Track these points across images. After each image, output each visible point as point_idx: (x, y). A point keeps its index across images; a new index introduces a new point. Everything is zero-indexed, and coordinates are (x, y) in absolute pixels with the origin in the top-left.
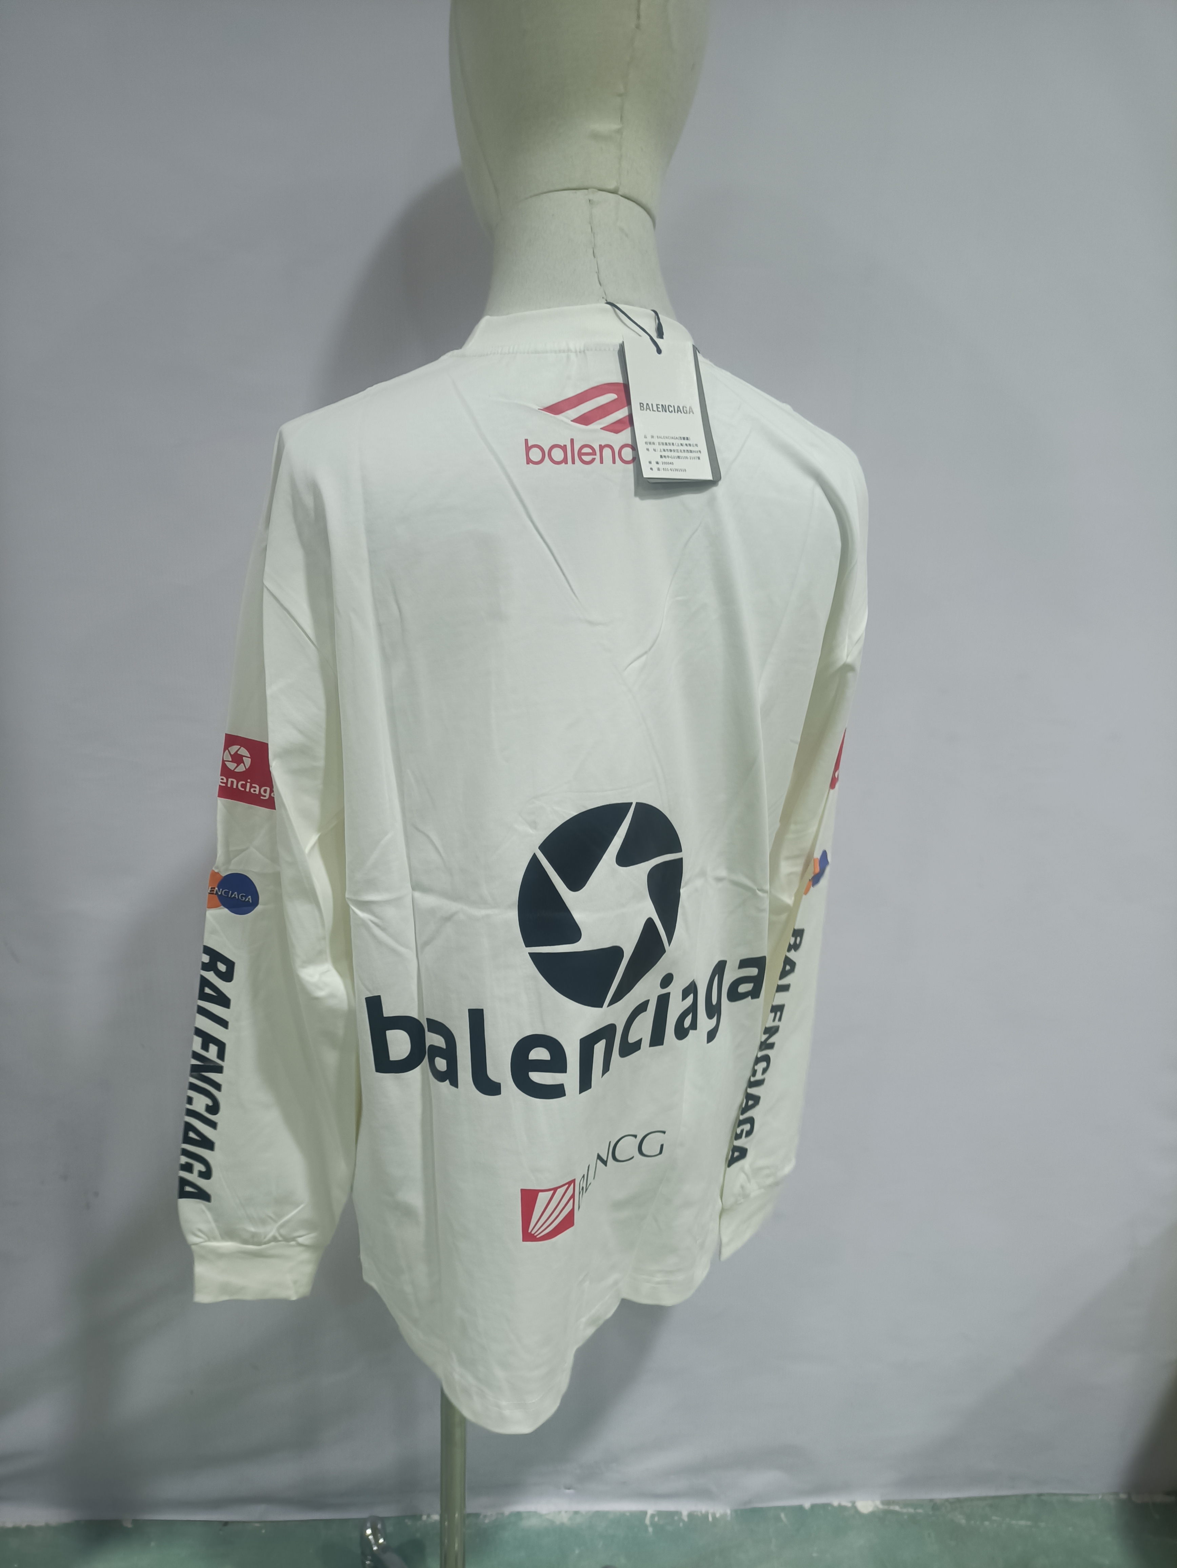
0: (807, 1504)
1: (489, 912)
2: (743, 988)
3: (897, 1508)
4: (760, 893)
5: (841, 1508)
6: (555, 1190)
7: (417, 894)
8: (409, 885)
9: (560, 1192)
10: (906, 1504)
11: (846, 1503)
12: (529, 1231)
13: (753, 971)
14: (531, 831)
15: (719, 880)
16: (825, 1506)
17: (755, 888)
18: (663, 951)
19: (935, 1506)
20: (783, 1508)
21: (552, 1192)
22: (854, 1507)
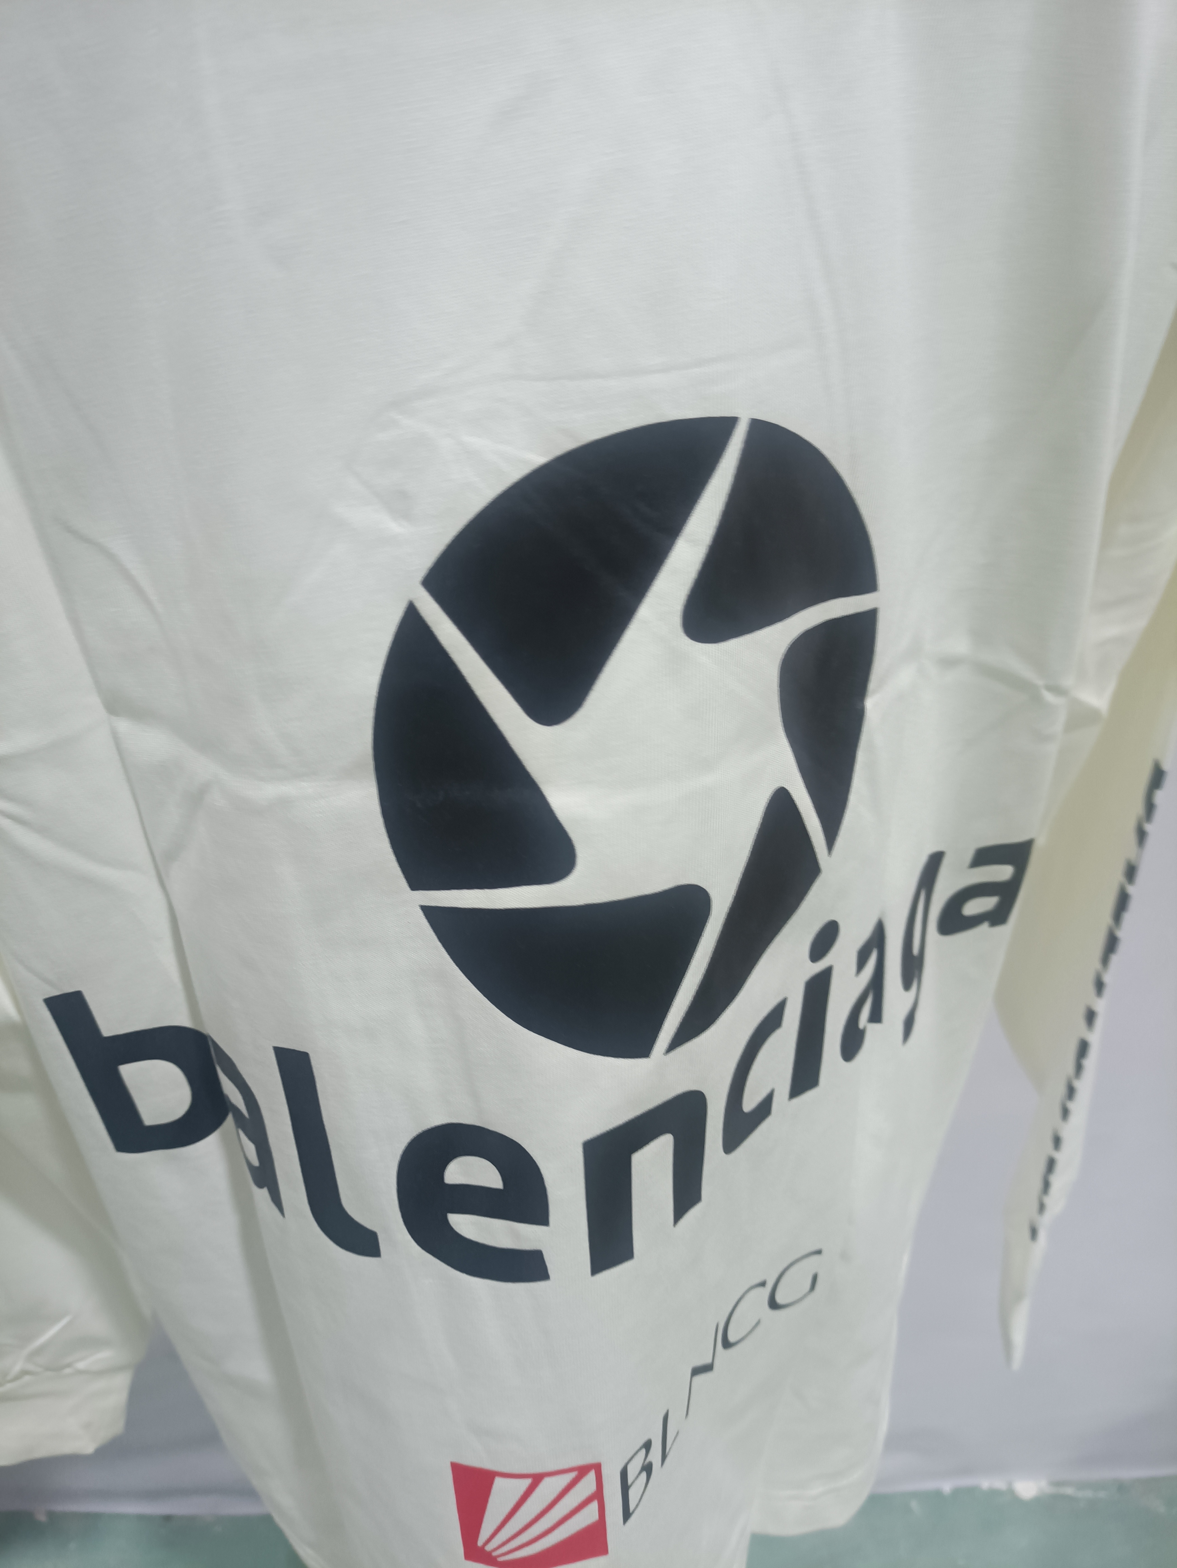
0: (947, 1487)
1: (287, 789)
2: (972, 908)
3: (1069, 1491)
4: (1049, 697)
5: (994, 1493)
6: (537, 1479)
7: (124, 726)
8: (94, 700)
9: (549, 1488)
10: (1082, 1486)
11: (999, 1484)
12: (480, 1543)
13: (1003, 872)
14: (395, 527)
15: (949, 662)
16: (971, 1491)
17: (1040, 682)
18: (813, 870)
19: (1122, 1487)
20: (915, 1495)
21: (527, 1482)
22: (1011, 1492)
